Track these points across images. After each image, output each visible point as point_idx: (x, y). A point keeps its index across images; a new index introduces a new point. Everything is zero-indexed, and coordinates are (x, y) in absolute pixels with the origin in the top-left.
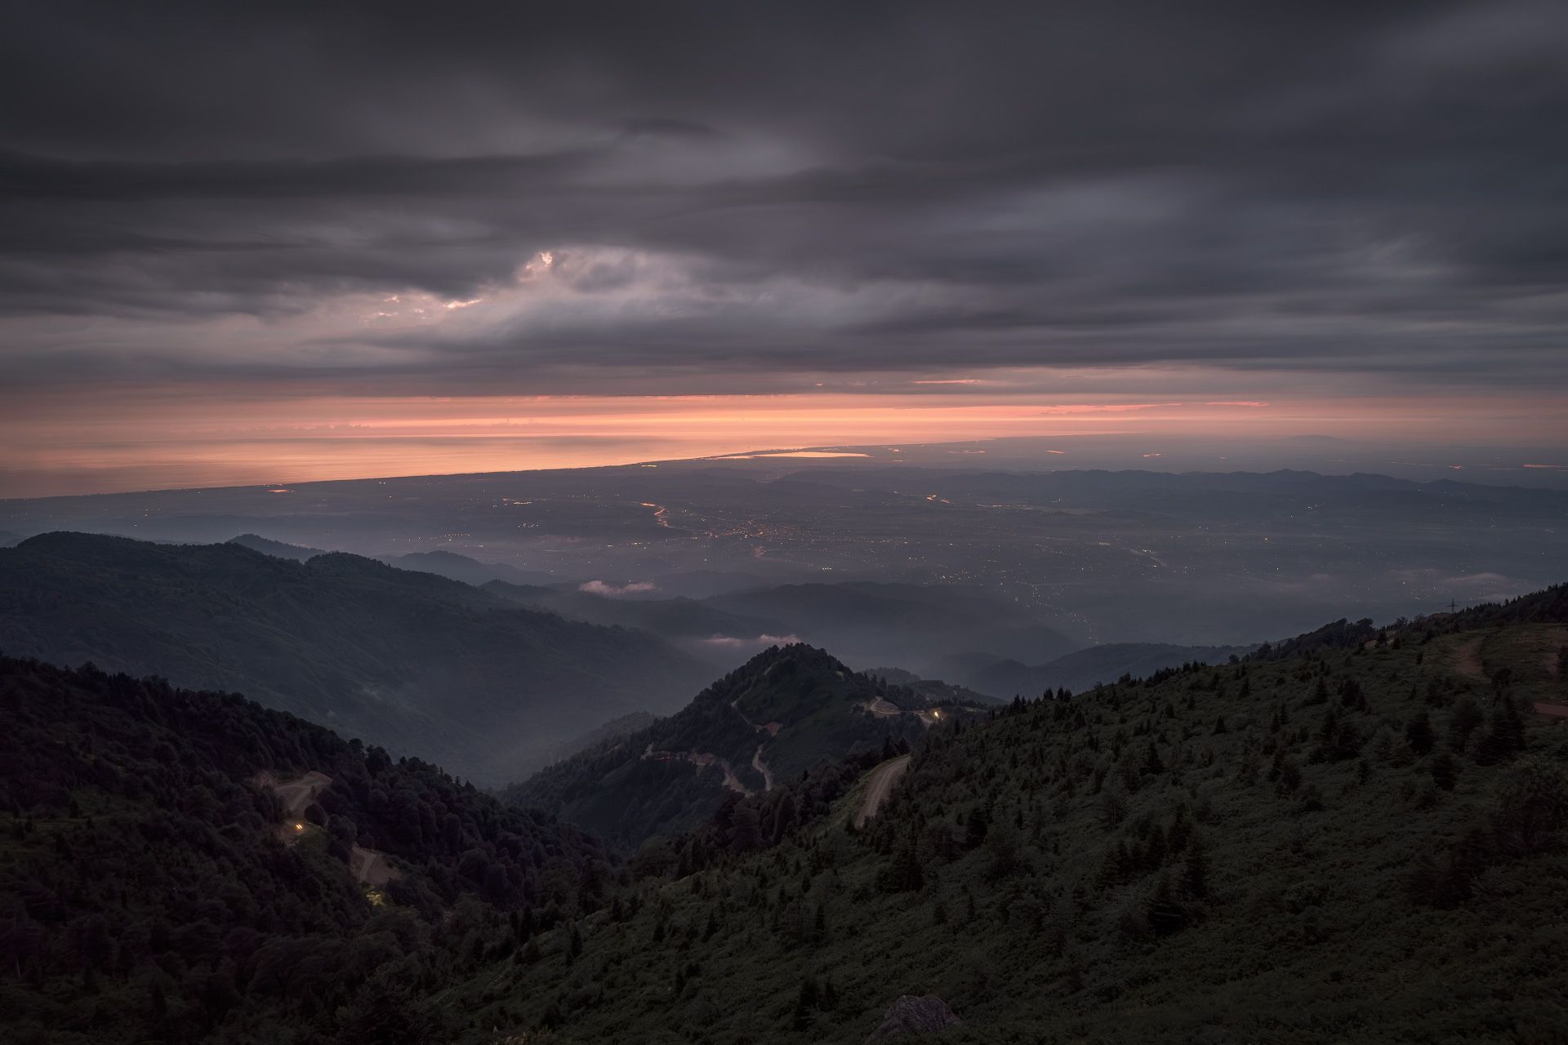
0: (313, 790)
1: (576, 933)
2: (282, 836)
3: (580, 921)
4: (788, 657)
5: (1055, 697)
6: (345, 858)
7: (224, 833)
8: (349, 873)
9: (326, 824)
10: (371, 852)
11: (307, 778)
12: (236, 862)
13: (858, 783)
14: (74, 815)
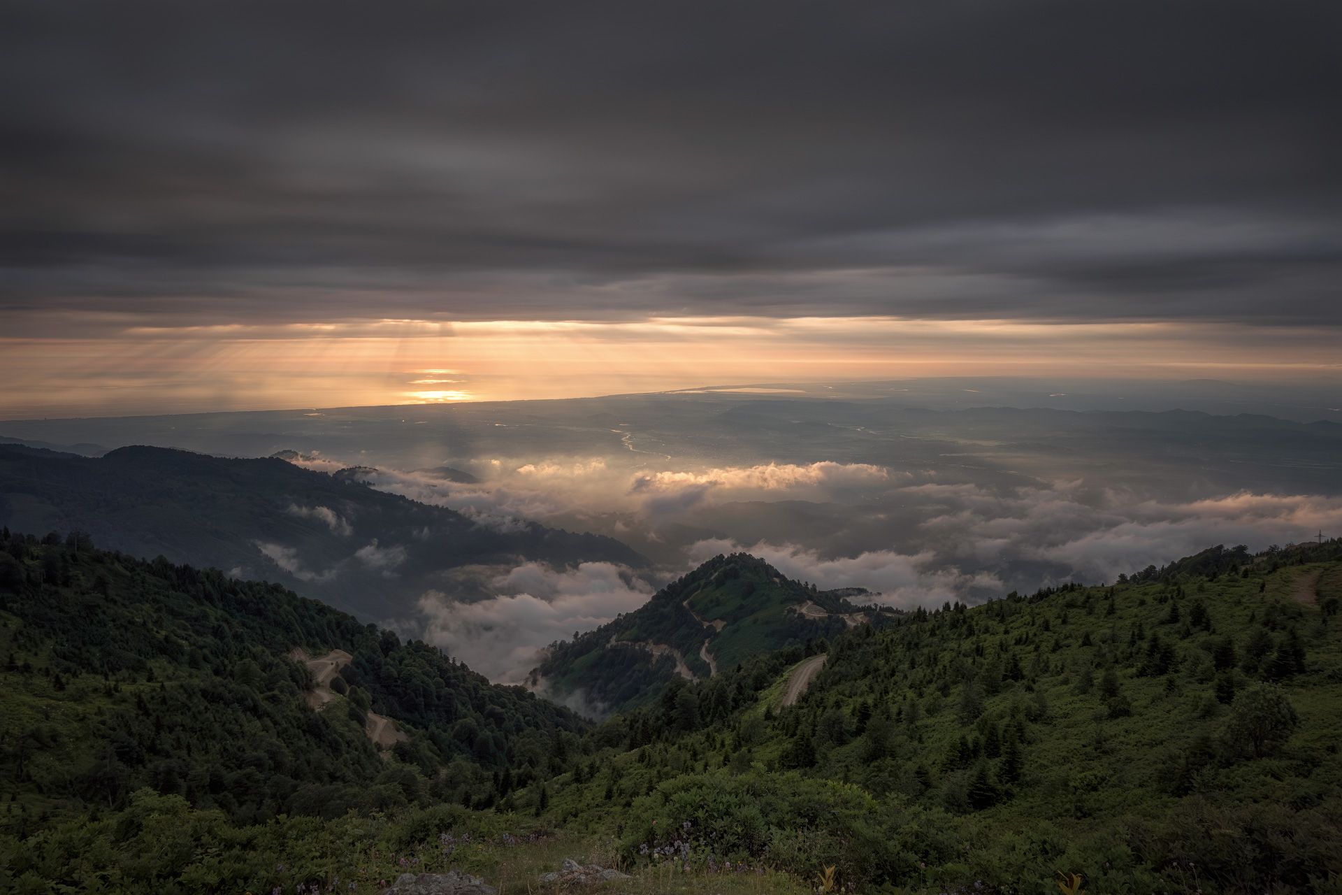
0: (337, 665)
1: (544, 790)
2: (312, 702)
3: (548, 782)
4: (732, 565)
5: (952, 609)
6: (362, 722)
7: (267, 699)
8: (365, 735)
9: (347, 693)
10: (383, 718)
11: (332, 655)
12: (276, 723)
13: (782, 676)
14: (150, 679)
